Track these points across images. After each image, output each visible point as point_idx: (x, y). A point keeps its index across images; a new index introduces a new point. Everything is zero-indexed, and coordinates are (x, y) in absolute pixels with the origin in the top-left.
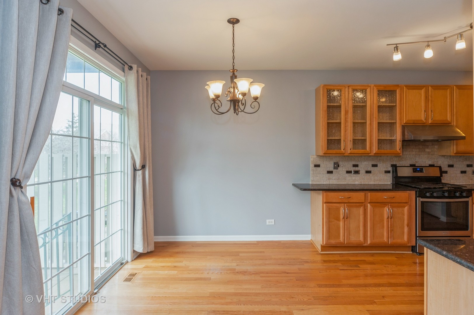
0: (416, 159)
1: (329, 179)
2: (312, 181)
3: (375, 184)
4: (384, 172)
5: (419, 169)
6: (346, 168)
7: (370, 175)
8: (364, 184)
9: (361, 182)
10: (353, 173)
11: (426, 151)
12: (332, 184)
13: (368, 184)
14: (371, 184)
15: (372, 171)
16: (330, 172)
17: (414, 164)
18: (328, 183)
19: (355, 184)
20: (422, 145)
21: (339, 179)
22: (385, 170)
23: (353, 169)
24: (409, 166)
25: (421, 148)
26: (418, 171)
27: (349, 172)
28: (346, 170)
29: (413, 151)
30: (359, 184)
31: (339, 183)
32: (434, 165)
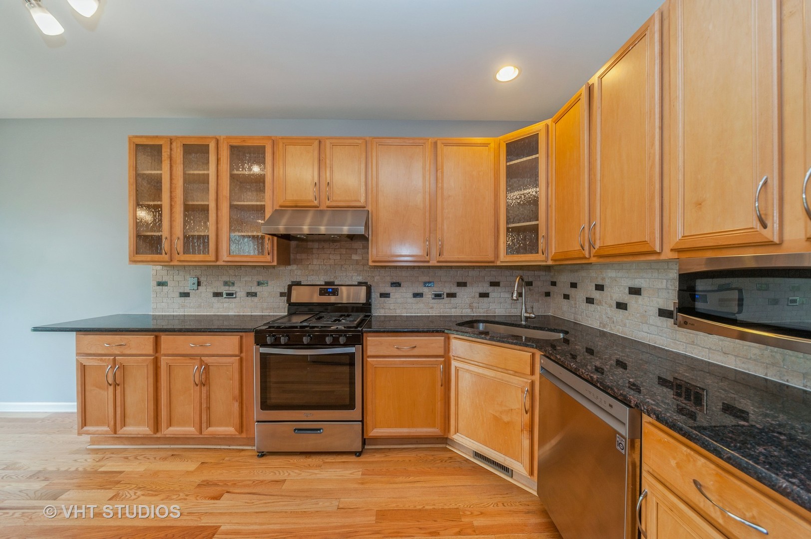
0: (335, 272)
1: (183, 307)
2: (155, 309)
3: (263, 315)
4: (279, 295)
5: (331, 290)
6: (212, 288)
7: (255, 299)
8: (243, 315)
9: (238, 312)
10: (225, 296)
11: (352, 258)
12: (188, 315)
13: (251, 315)
14: (255, 316)
15: (258, 293)
16: (186, 295)
17: (332, 280)
18: (180, 314)
19: (228, 315)
20: (346, 249)
21: (200, 306)
22: (281, 291)
23: (224, 290)
24: (324, 284)
25: (345, 253)
26: (329, 294)
27: (217, 295)
28: (212, 291)
29: (330, 259)
30: (235, 316)
31: (200, 314)
32: (367, 283)
